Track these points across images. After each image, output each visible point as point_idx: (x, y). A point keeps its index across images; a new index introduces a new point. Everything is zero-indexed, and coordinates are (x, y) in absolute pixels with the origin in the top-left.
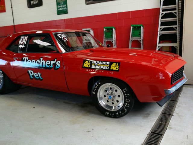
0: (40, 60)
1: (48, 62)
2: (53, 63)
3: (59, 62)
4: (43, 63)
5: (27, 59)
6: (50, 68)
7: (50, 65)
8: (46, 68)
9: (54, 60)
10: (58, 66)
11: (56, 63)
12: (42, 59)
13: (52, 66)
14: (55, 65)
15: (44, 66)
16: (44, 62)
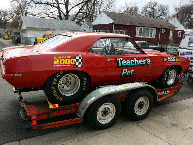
0: (134, 60)
1: (141, 61)
2: (145, 61)
3: (149, 60)
4: (137, 62)
5: (121, 60)
6: (143, 65)
7: (143, 62)
8: (140, 65)
9: (145, 59)
10: (149, 63)
11: (147, 61)
12: (135, 59)
13: (144, 63)
14: (146, 62)
15: (138, 64)
16: (137, 60)
